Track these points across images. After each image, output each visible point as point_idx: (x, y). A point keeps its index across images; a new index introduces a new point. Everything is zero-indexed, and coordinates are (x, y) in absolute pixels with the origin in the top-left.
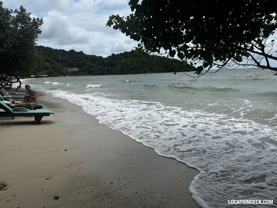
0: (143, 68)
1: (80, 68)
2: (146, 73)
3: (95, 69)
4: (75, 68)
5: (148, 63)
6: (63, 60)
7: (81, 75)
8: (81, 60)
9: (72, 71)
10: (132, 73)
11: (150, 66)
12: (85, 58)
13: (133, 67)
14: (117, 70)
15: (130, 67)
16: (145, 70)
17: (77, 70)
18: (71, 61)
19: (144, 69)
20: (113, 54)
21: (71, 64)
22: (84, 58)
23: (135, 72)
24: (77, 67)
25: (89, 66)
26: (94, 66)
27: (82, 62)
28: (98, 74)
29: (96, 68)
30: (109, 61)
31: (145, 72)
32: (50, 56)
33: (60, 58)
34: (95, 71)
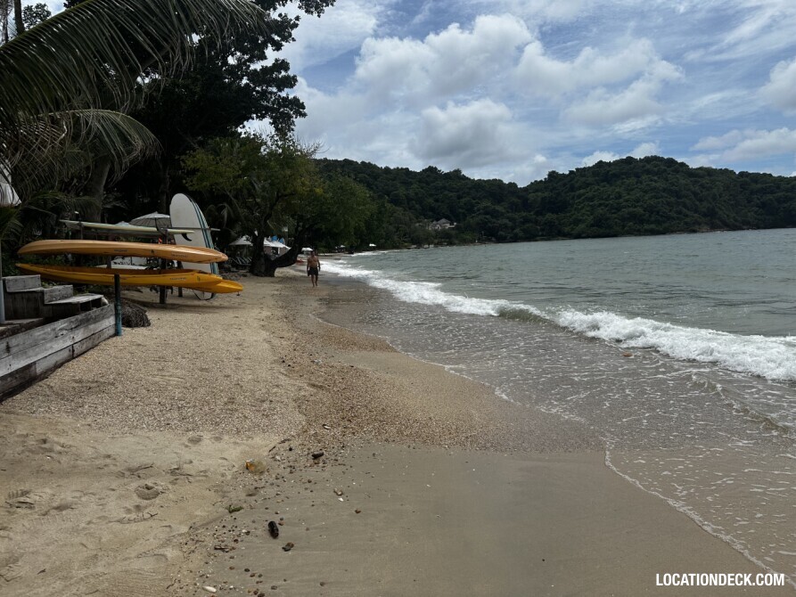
0: (680, 212)
1: (458, 221)
2: (694, 231)
3: (507, 221)
4: (443, 220)
5: (695, 194)
6: (409, 199)
7: (464, 242)
8: (459, 197)
9: (436, 231)
10: (639, 230)
11: (705, 204)
12: (470, 189)
13: (640, 210)
14: (577, 222)
15: (631, 209)
16: (688, 220)
17: (448, 226)
18: (431, 200)
19: (687, 216)
20: (553, 175)
21: (432, 209)
22: (467, 190)
23: (653, 226)
24: (447, 217)
25: (487, 213)
26: (502, 214)
27: (463, 200)
28: (515, 239)
29: (508, 218)
30: (546, 194)
31: (691, 229)
32: (372, 188)
33: (402, 191)
34: (506, 226)
